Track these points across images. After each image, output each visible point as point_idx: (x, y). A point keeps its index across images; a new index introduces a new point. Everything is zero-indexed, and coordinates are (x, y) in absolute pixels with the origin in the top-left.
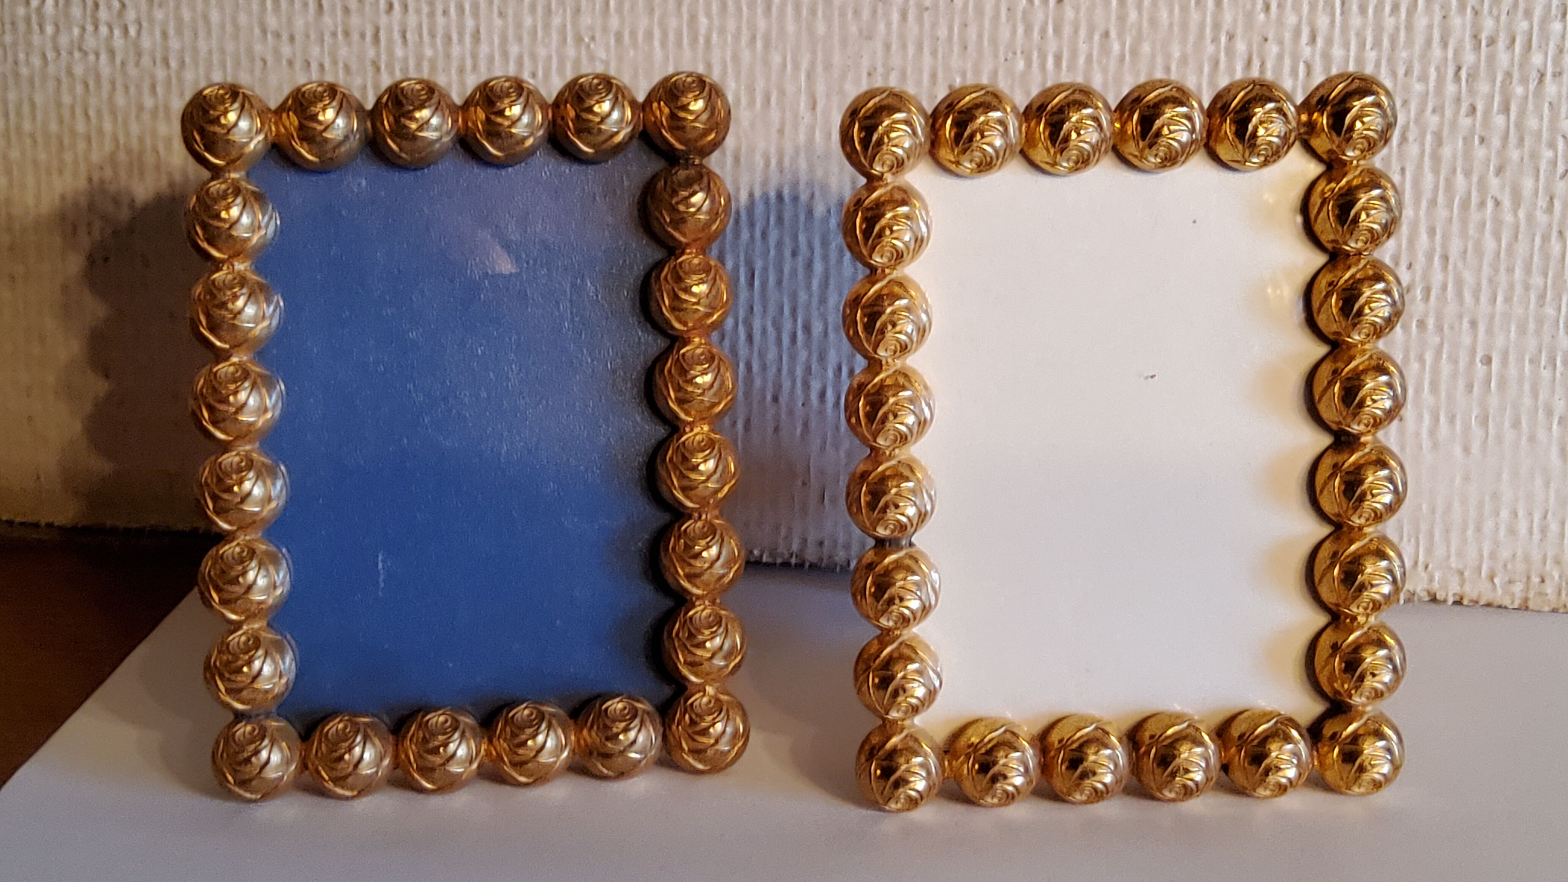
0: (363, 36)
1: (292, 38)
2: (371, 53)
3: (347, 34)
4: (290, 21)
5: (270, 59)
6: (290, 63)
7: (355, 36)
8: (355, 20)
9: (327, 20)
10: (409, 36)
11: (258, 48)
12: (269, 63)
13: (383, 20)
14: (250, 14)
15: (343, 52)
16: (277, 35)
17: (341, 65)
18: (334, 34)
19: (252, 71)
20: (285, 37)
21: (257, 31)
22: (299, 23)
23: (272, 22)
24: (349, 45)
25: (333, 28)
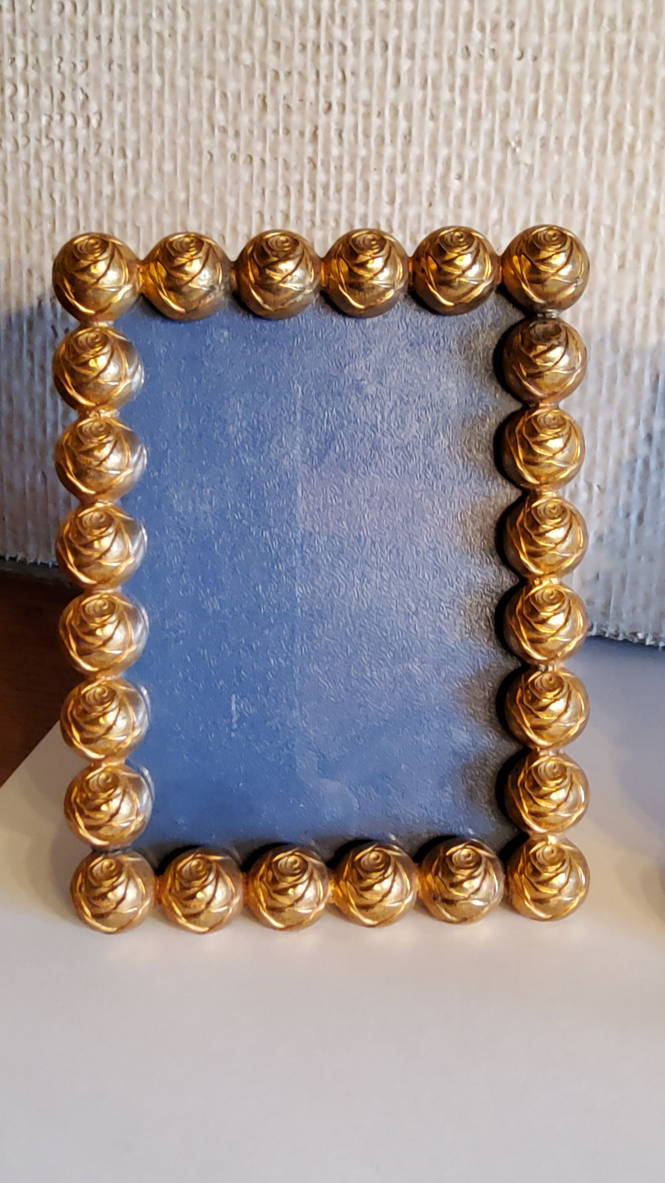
0: (302, 134)
1: (237, 134)
2: (309, 150)
3: (287, 132)
4: (236, 117)
5: (216, 152)
6: (235, 157)
7: (295, 134)
8: (295, 118)
9: (270, 118)
10: (345, 135)
11: (206, 143)
12: (215, 158)
13: (322, 120)
14: (200, 109)
15: (283, 148)
16: (224, 130)
17: (280, 161)
18: (276, 132)
19: (200, 164)
20: (231, 132)
21: (206, 126)
22: (244, 119)
23: (220, 118)
24: (290, 142)
25: (274, 126)
